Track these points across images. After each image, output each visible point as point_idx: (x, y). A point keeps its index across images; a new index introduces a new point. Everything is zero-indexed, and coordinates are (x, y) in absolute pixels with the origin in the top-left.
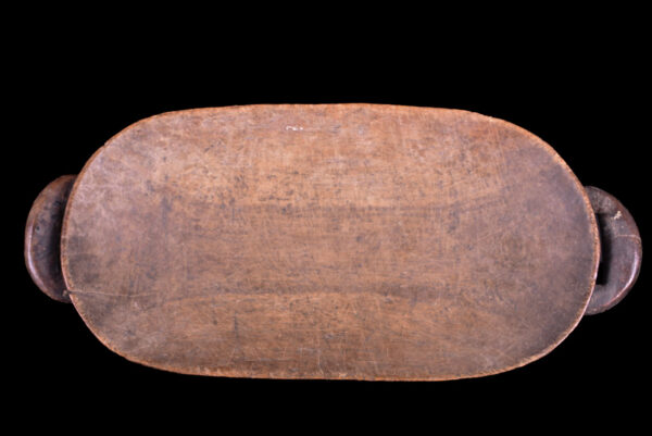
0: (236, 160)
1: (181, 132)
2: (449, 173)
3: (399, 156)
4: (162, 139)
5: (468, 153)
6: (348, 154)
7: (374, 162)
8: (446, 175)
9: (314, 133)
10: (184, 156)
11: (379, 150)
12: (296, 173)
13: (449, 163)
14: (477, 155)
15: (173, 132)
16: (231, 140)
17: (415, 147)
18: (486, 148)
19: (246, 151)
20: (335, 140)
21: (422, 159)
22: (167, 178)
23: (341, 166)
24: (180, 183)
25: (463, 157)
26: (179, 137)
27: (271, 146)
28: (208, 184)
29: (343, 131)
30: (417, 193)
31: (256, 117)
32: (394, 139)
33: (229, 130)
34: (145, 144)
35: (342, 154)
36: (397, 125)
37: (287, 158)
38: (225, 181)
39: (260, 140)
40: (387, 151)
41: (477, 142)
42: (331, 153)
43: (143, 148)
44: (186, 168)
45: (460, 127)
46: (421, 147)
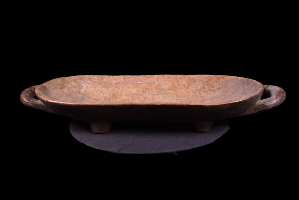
0: (114, 90)
1: (96, 81)
2: (199, 92)
3: (178, 90)
4: (88, 81)
5: (206, 86)
6: (158, 89)
7: (169, 91)
8: (198, 93)
9: (145, 84)
10: (95, 87)
11: (170, 88)
12: (137, 95)
13: (199, 90)
14: (210, 87)
15: (93, 80)
16: (114, 85)
17: (185, 86)
18: (212, 84)
19: (119, 88)
20: (153, 86)
21: (188, 90)
22: (86, 92)
23: (155, 93)
24: (90, 94)
25: (204, 88)
26: (95, 82)
27: (129, 87)
28: (101, 95)
29: (157, 83)
30: (186, 98)
31: (125, 79)
32: (176, 85)
33: (114, 82)
34: (82, 81)
35: (156, 89)
36: (177, 80)
37: (134, 91)
38: (109, 95)
39: (125, 86)
40: (174, 88)
41: (209, 83)
42: (152, 89)
43: (80, 82)
44: (95, 91)
45: (201, 79)
46: (187, 86)
